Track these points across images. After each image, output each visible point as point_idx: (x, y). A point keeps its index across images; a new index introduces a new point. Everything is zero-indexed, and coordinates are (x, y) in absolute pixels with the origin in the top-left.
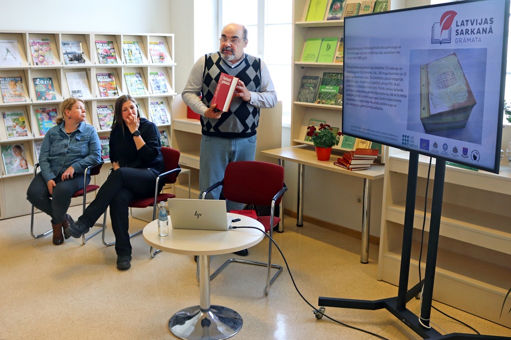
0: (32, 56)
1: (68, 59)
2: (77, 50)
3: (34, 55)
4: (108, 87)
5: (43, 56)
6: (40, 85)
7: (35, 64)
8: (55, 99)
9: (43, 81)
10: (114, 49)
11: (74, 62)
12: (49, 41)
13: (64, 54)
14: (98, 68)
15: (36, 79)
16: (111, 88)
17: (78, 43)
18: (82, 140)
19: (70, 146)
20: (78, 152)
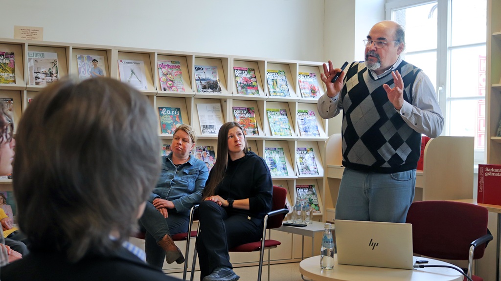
0: (160, 80)
1: (200, 87)
2: (209, 75)
3: (162, 79)
4: (246, 124)
5: (172, 81)
6: (166, 116)
7: (163, 89)
9: (169, 111)
10: (255, 78)
11: (208, 90)
12: (179, 65)
13: (196, 80)
14: (236, 100)
15: (162, 108)
16: (249, 126)
17: (214, 68)
18: (189, 174)
19: (176, 178)
20: (185, 186)
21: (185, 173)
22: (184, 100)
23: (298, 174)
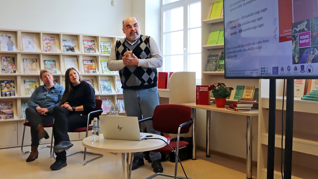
0: (44, 46)
1: (65, 49)
2: (71, 44)
3: (45, 46)
4: (90, 68)
5: (50, 47)
6: (48, 65)
7: (45, 51)
8: (56, 73)
9: (49, 62)
10: (94, 45)
11: (69, 51)
12: (55, 39)
13: (64, 46)
14: (84, 56)
15: (46, 61)
16: (92, 69)
17: (73, 40)
18: (55, 93)
19: (48, 95)
20: (52, 99)
21: (52, 93)
22: (57, 56)
23: (117, 92)
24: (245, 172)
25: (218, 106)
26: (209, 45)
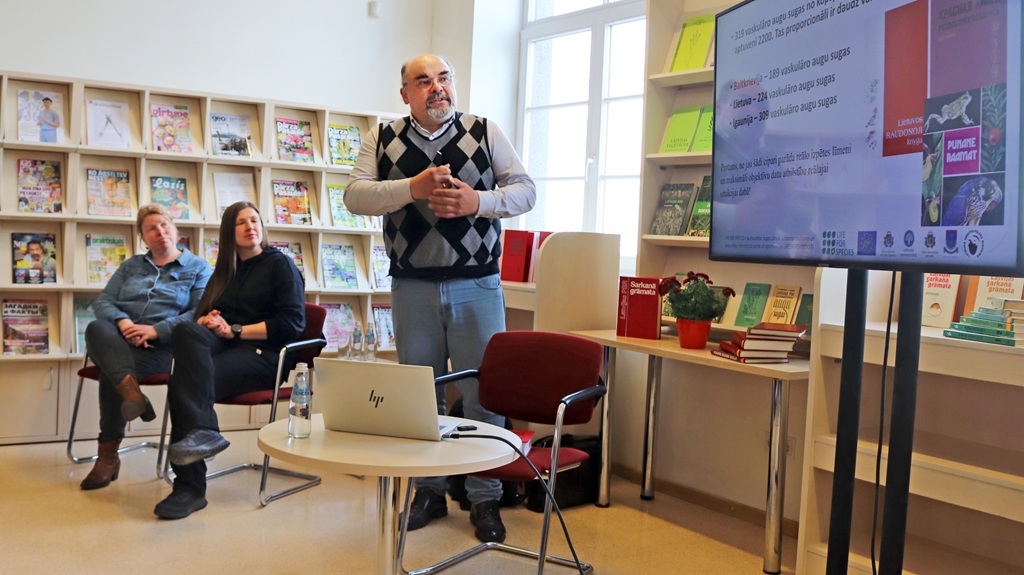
0: (153, 133)
1: (219, 147)
2: (238, 130)
3: (156, 133)
4: (293, 206)
5: (173, 136)
6: (162, 191)
7: (156, 148)
8: (187, 217)
9: (168, 183)
10: (310, 135)
11: (230, 152)
12: (187, 111)
13: (214, 136)
14: (276, 169)
15: (156, 178)
16: (298, 209)
17: (244, 118)
18: (180, 279)
19: (159, 286)
20: (170, 298)
21: (173, 279)
22: (193, 166)
23: (374, 287)
24: (760, 551)
25: (685, 345)
26: (665, 153)
